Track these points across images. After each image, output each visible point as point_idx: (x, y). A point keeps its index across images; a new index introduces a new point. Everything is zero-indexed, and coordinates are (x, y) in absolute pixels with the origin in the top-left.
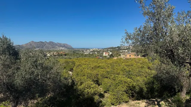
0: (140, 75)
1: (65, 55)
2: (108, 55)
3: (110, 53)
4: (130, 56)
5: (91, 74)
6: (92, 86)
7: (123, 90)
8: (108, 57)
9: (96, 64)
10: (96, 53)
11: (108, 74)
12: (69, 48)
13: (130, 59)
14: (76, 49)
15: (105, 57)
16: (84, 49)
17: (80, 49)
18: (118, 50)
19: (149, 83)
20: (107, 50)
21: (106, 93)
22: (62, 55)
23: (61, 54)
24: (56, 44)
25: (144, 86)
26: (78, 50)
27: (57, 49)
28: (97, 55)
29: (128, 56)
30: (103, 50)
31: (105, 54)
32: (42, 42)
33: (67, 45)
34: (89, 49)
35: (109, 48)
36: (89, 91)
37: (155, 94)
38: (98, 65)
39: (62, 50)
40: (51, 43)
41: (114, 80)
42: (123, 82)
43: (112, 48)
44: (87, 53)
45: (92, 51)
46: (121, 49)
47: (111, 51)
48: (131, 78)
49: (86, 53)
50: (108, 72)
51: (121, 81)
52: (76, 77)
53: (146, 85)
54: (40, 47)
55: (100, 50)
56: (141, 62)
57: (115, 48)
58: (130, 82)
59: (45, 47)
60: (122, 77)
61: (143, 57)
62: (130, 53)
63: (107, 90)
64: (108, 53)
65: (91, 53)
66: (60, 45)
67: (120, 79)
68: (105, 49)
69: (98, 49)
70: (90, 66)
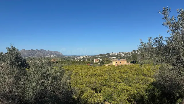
0: (139, 82)
1: (57, 62)
2: (98, 62)
3: (100, 60)
4: (120, 63)
5: (90, 82)
6: (94, 95)
7: (125, 98)
8: (98, 63)
9: (92, 72)
10: (87, 60)
11: (107, 82)
12: (59, 56)
13: (122, 65)
14: (67, 57)
15: (96, 63)
16: (75, 56)
17: (70, 56)
18: (107, 57)
19: (149, 91)
20: (97, 57)
21: (105, 102)
22: (53, 63)
23: (53, 61)
24: (47, 52)
25: (145, 94)
26: (69, 58)
27: (48, 57)
28: (87, 62)
29: (118, 63)
30: (93, 57)
31: (96, 61)
32: (33, 50)
33: (57, 52)
34: (80, 57)
35: (98, 55)
36: (93, 101)
37: (156, 101)
38: (95, 73)
39: (52, 57)
40: (42, 51)
41: (115, 88)
42: (125, 90)
43: (101, 55)
44: (78, 60)
45: (82, 58)
46: (110, 56)
47: (101, 58)
48: (130, 86)
49: (76, 61)
50: (106, 80)
51: (123, 89)
52: (75, 86)
53: (146, 92)
54: (31, 56)
55: (90, 57)
56: (134, 69)
57: (105, 55)
58: (131, 90)
59: (36, 55)
60: (123, 86)
61: (132, 64)
62: (120, 60)
63: (107, 99)
64: (98, 60)
65: (81, 60)
66: (51, 53)
67: (121, 87)
68: (95, 56)
69: (89, 56)
70: (87, 73)
